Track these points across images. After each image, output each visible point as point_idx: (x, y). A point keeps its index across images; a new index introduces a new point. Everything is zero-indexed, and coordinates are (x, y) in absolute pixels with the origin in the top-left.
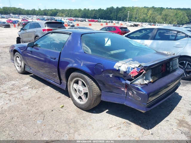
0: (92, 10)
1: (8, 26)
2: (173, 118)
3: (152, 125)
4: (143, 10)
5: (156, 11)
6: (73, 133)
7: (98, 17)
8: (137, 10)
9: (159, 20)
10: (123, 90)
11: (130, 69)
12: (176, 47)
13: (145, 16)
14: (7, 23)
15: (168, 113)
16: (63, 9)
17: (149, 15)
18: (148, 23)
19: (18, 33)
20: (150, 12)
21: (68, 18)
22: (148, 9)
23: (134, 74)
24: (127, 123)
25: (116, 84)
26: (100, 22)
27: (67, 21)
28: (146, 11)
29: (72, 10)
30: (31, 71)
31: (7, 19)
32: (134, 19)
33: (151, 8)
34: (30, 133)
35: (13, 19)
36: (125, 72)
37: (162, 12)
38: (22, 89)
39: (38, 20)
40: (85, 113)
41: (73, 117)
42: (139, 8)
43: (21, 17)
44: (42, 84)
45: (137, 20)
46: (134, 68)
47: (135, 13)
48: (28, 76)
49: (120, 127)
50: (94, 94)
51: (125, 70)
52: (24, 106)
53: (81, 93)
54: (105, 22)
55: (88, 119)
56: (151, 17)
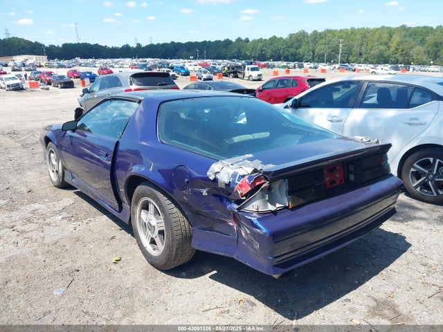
0: (254, 41)
1: (68, 85)
2: (365, 294)
3: (306, 308)
4: (377, 34)
5: (411, 36)
6: (118, 318)
7: (268, 55)
8: (364, 36)
9: (419, 57)
10: (231, 224)
11: (237, 178)
12: (410, 124)
13: (382, 47)
14: (67, 78)
15: (356, 282)
16: (189, 42)
17: (393, 45)
18: (390, 66)
19: (78, 100)
20: (396, 39)
21: (200, 61)
22: (391, 32)
23: (244, 189)
24: (248, 301)
25: (217, 212)
26: (273, 67)
27: (197, 68)
28: (385, 36)
29: (210, 42)
30: (73, 182)
31: (68, 69)
32: (355, 58)
33: (397, 29)
34: (31, 315)
35: (81, 70)
36: (228, 185)
37: (427, 38)
38: (48, 220)
39: (132, 68)
40: (162, 277)
41: (132, 284)
42: (368, 31)
43: (100, 63)
44: (94, 210)
45: (362, 60)
46: (243, 176)
47: (356, 43)
48: (71, 192)
49: (228, 311)
50: (175, 233)
51: (227, 181)
52: (39, 257)
53: (152, 230)
54: (284, 67)
55: (164, 290)
56: (400, 50)
